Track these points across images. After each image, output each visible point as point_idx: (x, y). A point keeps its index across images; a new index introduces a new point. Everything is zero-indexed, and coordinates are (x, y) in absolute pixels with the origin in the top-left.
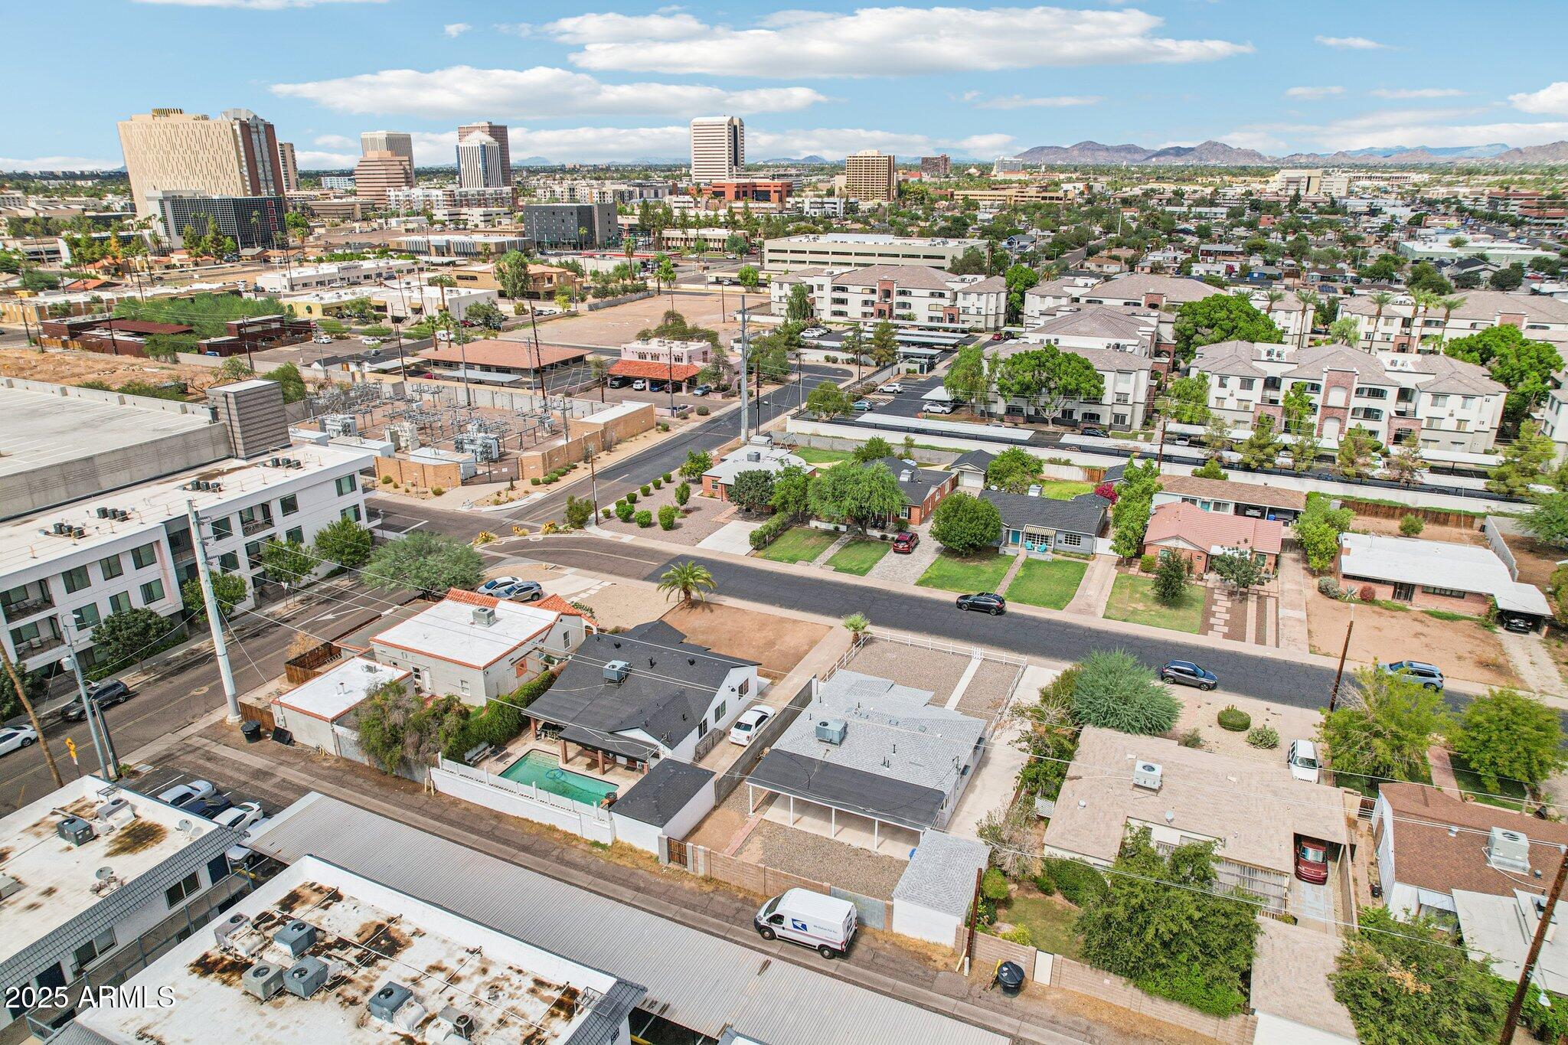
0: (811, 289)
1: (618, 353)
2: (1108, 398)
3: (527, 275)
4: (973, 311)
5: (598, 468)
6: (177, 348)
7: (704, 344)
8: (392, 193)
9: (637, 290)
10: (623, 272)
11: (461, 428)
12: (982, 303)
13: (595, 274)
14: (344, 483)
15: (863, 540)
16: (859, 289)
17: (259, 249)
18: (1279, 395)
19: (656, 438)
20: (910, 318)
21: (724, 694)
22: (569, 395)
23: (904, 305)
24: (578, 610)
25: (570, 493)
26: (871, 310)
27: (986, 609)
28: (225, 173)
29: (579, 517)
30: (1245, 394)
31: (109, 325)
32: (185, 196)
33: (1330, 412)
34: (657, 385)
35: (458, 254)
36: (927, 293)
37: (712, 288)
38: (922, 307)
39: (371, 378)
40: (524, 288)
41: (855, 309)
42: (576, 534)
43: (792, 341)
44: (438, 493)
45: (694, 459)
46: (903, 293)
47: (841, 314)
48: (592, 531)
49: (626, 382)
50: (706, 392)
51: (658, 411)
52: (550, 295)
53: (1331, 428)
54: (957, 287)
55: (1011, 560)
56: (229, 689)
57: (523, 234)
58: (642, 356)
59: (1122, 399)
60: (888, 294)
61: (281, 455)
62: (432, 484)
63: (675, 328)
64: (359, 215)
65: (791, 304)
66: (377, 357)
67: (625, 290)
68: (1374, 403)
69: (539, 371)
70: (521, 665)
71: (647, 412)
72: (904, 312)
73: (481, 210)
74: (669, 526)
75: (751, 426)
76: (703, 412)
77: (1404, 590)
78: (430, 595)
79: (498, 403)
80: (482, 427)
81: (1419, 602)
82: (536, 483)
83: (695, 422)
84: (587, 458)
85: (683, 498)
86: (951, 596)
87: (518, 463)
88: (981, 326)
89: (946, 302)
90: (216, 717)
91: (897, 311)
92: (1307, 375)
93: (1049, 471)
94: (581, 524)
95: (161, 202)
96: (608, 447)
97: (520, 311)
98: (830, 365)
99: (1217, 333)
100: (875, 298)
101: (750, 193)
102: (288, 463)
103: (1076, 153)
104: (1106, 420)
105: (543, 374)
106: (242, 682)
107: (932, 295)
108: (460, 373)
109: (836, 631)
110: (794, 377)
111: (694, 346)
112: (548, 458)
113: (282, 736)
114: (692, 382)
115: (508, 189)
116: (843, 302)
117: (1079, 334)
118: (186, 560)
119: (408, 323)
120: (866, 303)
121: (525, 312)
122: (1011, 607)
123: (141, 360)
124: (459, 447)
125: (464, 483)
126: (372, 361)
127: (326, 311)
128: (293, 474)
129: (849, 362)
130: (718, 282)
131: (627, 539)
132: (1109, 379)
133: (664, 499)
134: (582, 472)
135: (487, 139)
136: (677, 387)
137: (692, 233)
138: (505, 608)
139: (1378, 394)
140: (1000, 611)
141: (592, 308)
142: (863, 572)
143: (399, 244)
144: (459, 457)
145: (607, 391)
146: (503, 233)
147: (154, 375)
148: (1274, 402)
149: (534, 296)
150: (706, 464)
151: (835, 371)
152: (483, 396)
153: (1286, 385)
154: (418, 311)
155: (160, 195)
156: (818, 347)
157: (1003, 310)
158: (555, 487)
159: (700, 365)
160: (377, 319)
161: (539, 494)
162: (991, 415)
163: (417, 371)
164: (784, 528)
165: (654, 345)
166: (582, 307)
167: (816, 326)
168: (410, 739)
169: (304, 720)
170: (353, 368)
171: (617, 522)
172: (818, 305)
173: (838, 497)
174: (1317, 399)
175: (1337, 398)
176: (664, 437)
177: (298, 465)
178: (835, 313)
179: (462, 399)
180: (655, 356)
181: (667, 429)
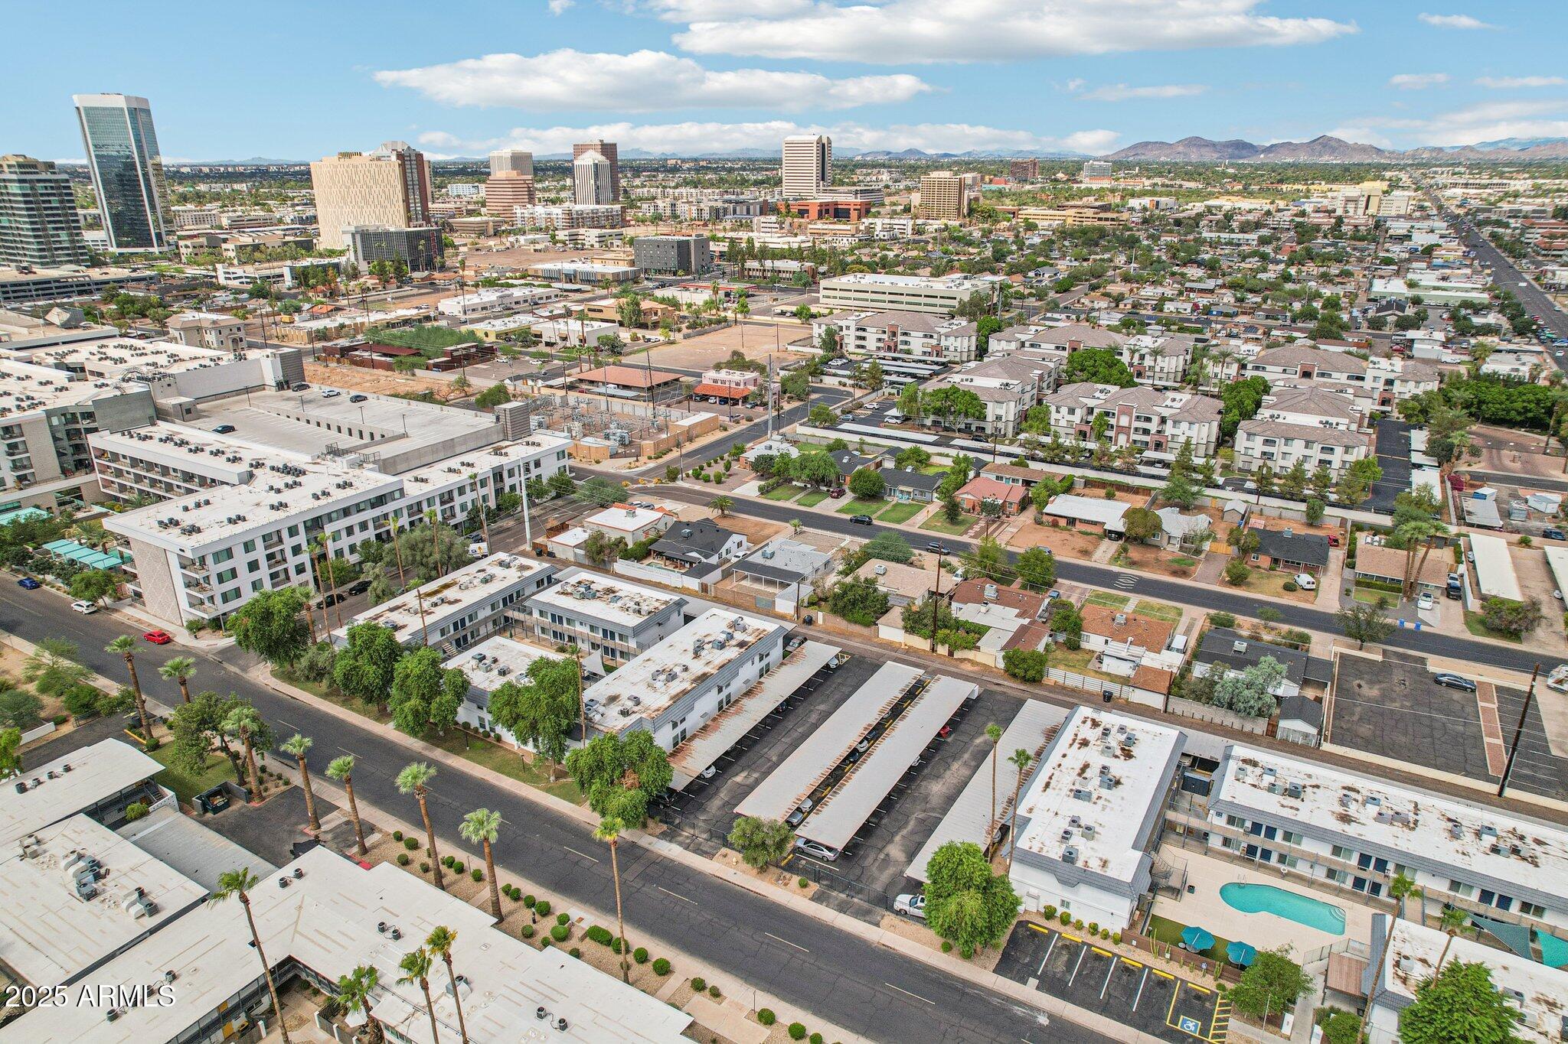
0: (841, 328)
1: (699, 375)
2: (990, 418)
3: (640, 311)
4: (952, 349)
5: (684, 451)
6: (414, 366)
7: (755, 374)
8: (518, 210)
9: (719, 322)
10: (710, 304)
11: (607, 427)
12: (958, 344)
13: (690, 306)
14: (561, 455)
15: (817, 492)
16: (874, 330)
17: (426, 273)
18: (1091, 418)
19: (719, 435)
20: (909, 352)
21: (729, 544)
22: (669, 406)
23: (906, 343)
24: (670, 514)
25: (667, 465)
26: (881, 345)
27: (862, 522)
28: (392, 203)
29: (673, 476)
30: (1071, 418)
31: (366, 347)
32: (371, 229)
33: (1121, 430)
34: (724, 401)
35: (583, 281)
36: (921, 334)
37: (777, 319)
38: (917, 344)
39: (545, 391)
40: (637, 320)
41: (871, 344)
42: (671, 484)
43: (816, 369)
44: (598, 462)
45: (736, 448)
46: (905, 334)
47: (863, 347)
48: (679, 483)
49: (705, 398)
50: (755, 405)
51: (721, 418)
52: (655, 325)
53: (1122, 440)
54: (943, 331)
55: (888, 502)
56: (528, 536)
57: (632, 263)
58: (715, 381)
59: (999, 418)
60: (894, 334)
61: (530, 439)
62: (594, 457)
63: (738, 362)
64: (491, 232)
65: (824, 341)
66: (546, 377)
67: (711, 322)
68: (1146, 425)
69: (650, 389)
70: (646, 533)
71: (715, 419)
72: (905, 347)
73: (597, 232)
74: (719, 482)
75: (774, 429)
76: (750, 419)
77: (1072, 521)
78: (604, 506)
79: (626, 410)
80: (619, 426)
81: (1079, 527)
82: (650, 458)
83: (745, 425)
84: (678, 445)
85: (728, 467)
86: (848, 517)
87: (640, 447)
88: (957, 359)
89: (934, 342)
90: (522, 548)
91: (900, 347)
92: (1109, 408)
93: (935, 460)
94: (674, 479)
95: (353, 235)
96: (691, 440)
97: (635, 338)
98: (842, 388)
99: (1084, 375)
100: (885, 337)
101: (832, 211)
102: (533, 444)
103: (1181, 149)
104: (988, 431)
105: (653, 393)
106: (534, 535)
107: (925, 336)
108: (602, 390)
109: (788, 528)
110: (814, 396)
111: (750, 375)
112: (657, 445)
113: (551, 555)
114: (745, 399)
115: (617, 207)
116: (864, 338)
117: (987, 376)
118: (499, 485)
119: (556, 347)
120: (879, 340)
121: (638, 339)
122: (875, 522)
123: (389, 373)
124: (607, 437)
125: (612, 457)
126: (544, 379)
127: (498, 336)
128: (538, 450)
129: (853, 386)
130: (783, 313)
131: (697, 487)
132: (990, 405)
133: (719, 468)
134: (675, 454)
135: (600, 158)
136: (735, 402)
137: (768, 264)
138: (639, 511)
139: (1148, 420)
140: (870, 523)
141: (686, 337)
142: (811, 506)
143: (536, 271)
144: (607, 443)
145: (692, 403)
146: (616, 261)
147: (405, 385)
148: (1088, 422)
149: (644, 326)
150: (743, 451)
151: (841, 393)
152: (616, 405)
153: (1096, 411)
154: (565, 339)
155: (353, 229)
156: (835, 375)
157: (973, 348)
158: (660, 461)
159: (752, 388)
160: (536, 343)
161: (652, 464)
162: (923, 426)
163: (571, 387)
164: (778, 485)
165: (723, 374)
166: (679, 336)
167: (842, 357)
168: (607, 551)
169: (561, 548)
170: (530, 383)
171: (693, 479)
172: (846, 340)
173: (803, 468)
174: (1113, 421)
175: (1124, 421)
176: (724, 434)
177: (539, 445)
178: (859, 347)
179: (603, 407)
180: (724, 382)
181: (725, 430)
